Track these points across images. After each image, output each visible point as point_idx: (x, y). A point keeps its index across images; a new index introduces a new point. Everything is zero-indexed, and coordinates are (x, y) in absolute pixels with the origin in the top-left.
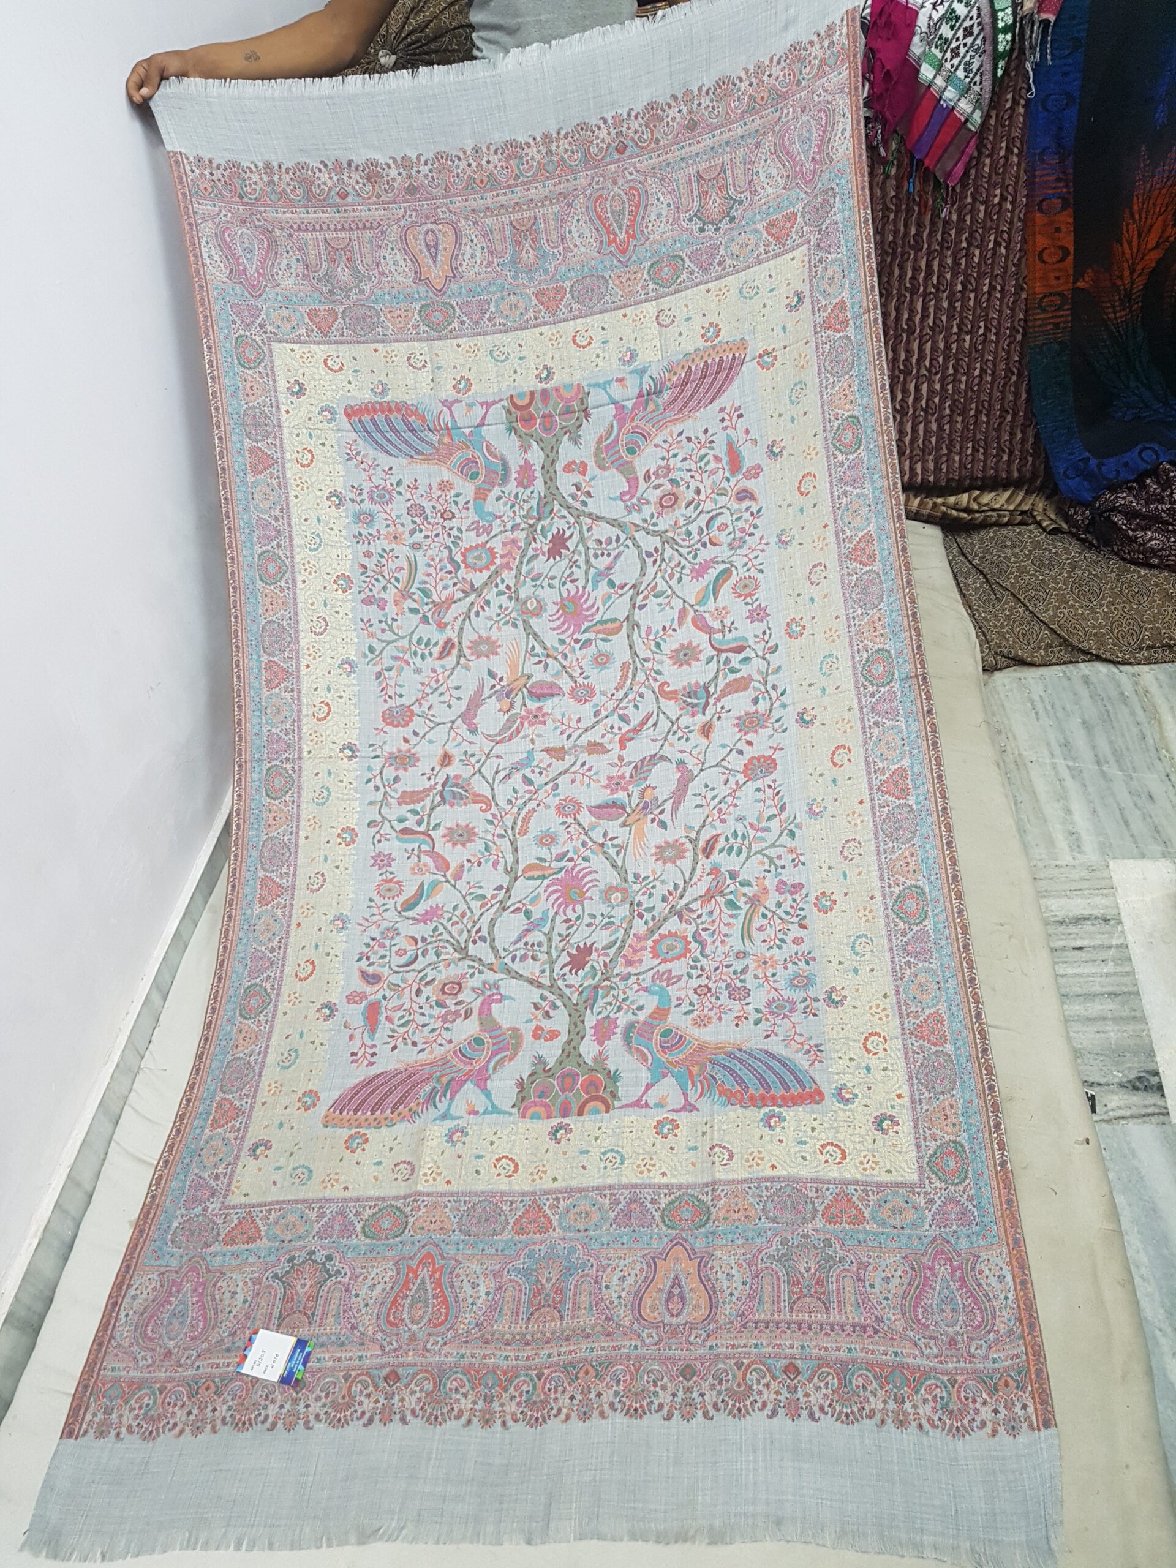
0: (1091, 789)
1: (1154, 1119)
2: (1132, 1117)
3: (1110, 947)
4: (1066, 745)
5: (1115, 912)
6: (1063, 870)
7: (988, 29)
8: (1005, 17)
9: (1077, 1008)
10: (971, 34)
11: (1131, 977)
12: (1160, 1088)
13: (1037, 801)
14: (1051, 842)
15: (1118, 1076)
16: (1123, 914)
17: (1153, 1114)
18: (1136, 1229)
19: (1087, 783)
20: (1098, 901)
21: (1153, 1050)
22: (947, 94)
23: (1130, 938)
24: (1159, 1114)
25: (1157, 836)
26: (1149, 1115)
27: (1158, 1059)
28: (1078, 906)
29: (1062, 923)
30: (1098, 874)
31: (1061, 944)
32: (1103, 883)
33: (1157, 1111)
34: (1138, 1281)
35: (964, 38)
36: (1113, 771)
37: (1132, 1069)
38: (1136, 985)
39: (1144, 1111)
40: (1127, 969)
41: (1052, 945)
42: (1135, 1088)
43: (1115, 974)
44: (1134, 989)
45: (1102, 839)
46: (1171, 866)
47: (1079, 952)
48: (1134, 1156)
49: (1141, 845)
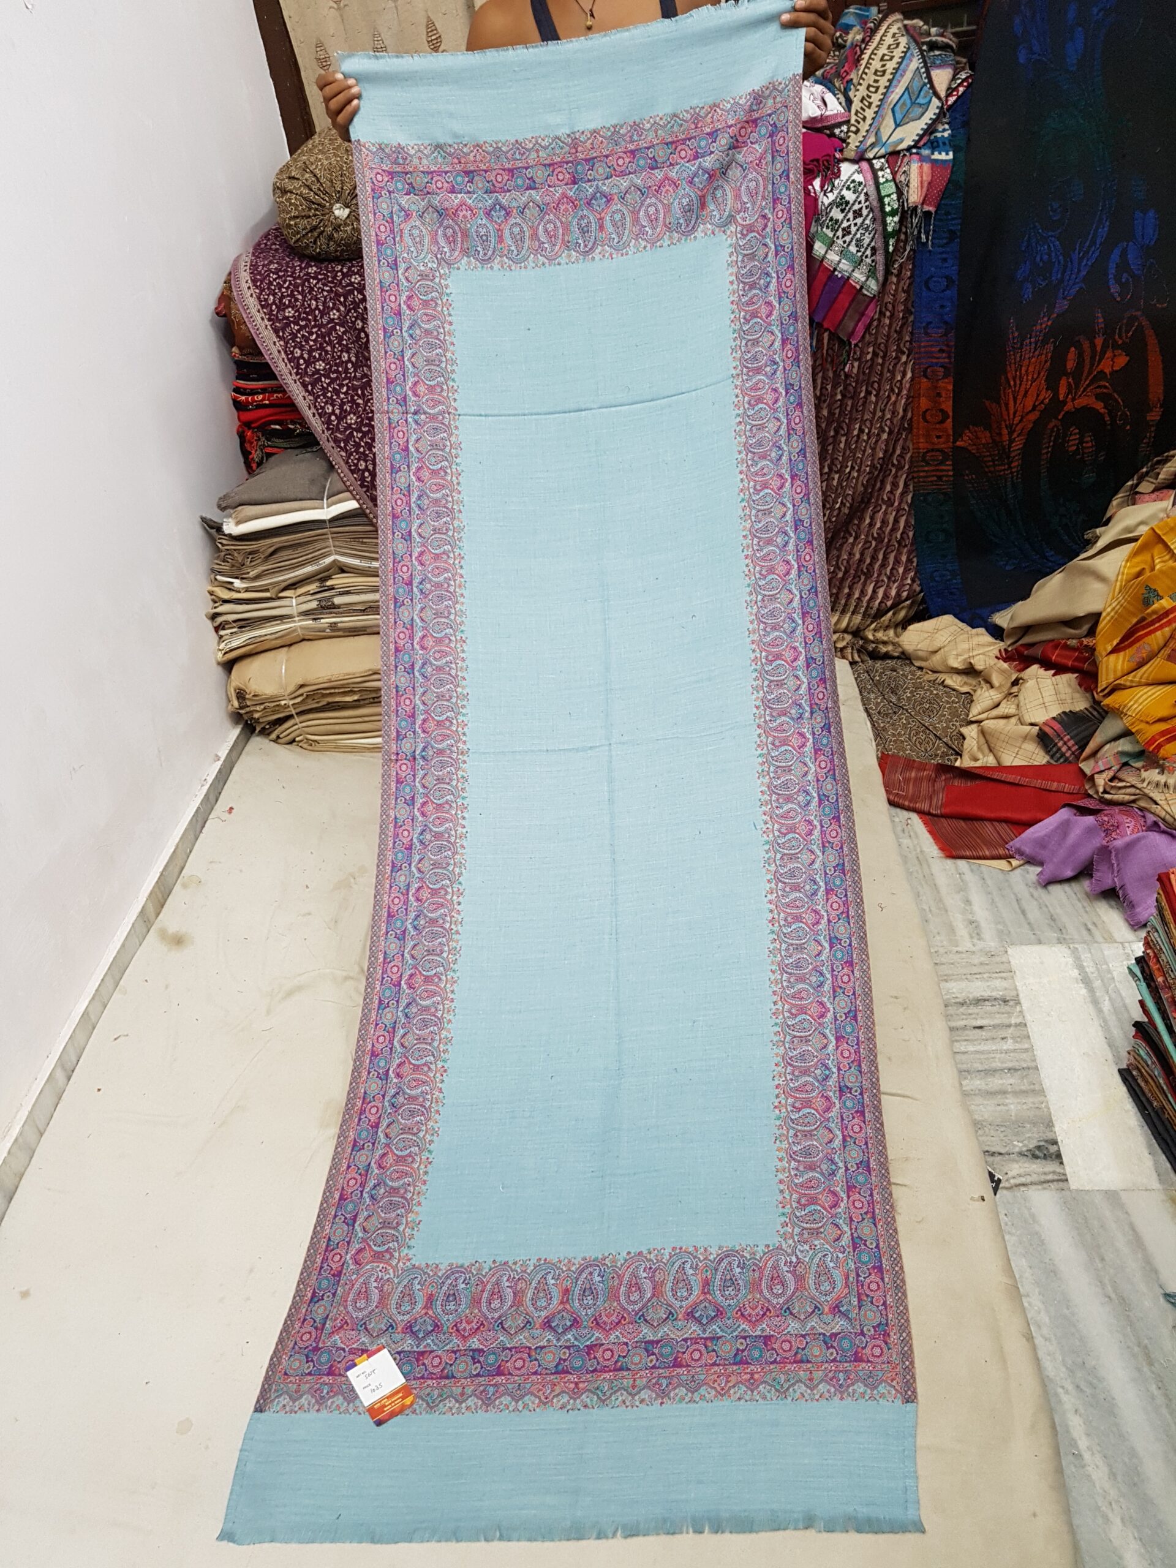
0: (989, 882)
1: (1053, 1186)
2: (1032, 1184)
3: (1009, 1026)
5: (1014, 993)
6: (963, 956)
7: (877, 211)
8: (891, 203)
9: (978, 1082)
10: (861, 215)
11: (1030, 1054)
12: (1058, 1156)
13: (938, 892)
14: (952, 930)
15: (1019, 1146)
16: (1021, 995)
17: (1053, 1181)
18: (1037, 1290)
19: (986, 877)
20: (998, 983)
21: (1051, 1121)
22: (841, 265)
23: (1028, 1017)
24: (1058, 1181)
25: (1052, 923)
26: (1048, 1181)
27: (1057, 1129)
28: (978, 988)
29: (962, 1004)
30: (998, 959)
31: (962, 1023)
32: (1002, 967)
33: (1056, 1177)
34: (1039, 1341)
35: (855, 218)
37: (1031, 1139)
38: (1035, 1060)
39: (1043, 1178)
40: (1026, 1046)
41: (953, 1024)
42: (1035, 1157)
43: (1015, 1051)
44: (1033, 1064)
45: (1000, 927)
46: (1069, 952)
47: (977, 1031)
48: (1034, 1221)
49: (1038, 932)
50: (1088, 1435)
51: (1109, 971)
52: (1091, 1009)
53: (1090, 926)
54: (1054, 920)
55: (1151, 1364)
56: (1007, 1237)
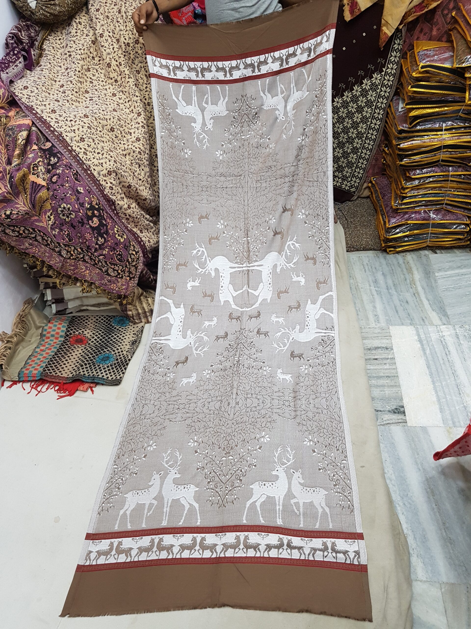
0: (384, 298)
2: (392, 423)
3: (388, 359)
4: (376, 282)
5: (391, 345)
6: (372, 329)
9: (374, 382)
11: (396, 370)
12: (404, 412)
13: (363, 303)
14: (367, 319)
15: (388, 408)
16: (393, 346)
17: (401, 423)
18: (391, 466)
19: (383, 297)
20: (385, 341)
21: (402, 398)
23: (396, 355)
24: (403, 422)
25: (409, 317)
27: (404, 401)
28: (376, 343)
29: (369, 349)
30: (385, 331)
31: (369, 357)
32: (387, 334)
33: (402, 421)
34: (390, 486)
36: (393, 291)
37: (393, 405)
38: (397, 373)
39: (397, 421)
40: (394, 367)
41: (366, 357)
42: (395, 412)
43: (389, 369)
44: (396, 375)
45: (387, 318)
46: (413, 329)
47: (376, 361)
48: (392, 438)
49: (403, 321)
50: (407, 523)
51: (430, 337)
52: (422, 353)
53: (424, 318)
54: (409, 315)
55: (433, 496)
56: (381, 445)
